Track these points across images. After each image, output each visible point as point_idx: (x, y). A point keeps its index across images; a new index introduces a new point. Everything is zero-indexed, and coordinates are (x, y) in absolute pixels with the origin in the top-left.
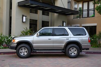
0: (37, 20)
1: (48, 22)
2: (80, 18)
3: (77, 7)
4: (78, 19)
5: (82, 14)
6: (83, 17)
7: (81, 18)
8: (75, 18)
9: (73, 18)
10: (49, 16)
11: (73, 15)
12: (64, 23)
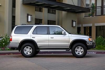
0: (42, 20)
1: (55, 21)
2: (93, 16)
3: (89, 3)
4: (91, 18)
5: (95, 12)
6: (96, 16)
7: (95, 17)
8: (86, 17)
9: (84, 16)
10: (55, 14)
11: (84, 13)
12: (74, 22)
